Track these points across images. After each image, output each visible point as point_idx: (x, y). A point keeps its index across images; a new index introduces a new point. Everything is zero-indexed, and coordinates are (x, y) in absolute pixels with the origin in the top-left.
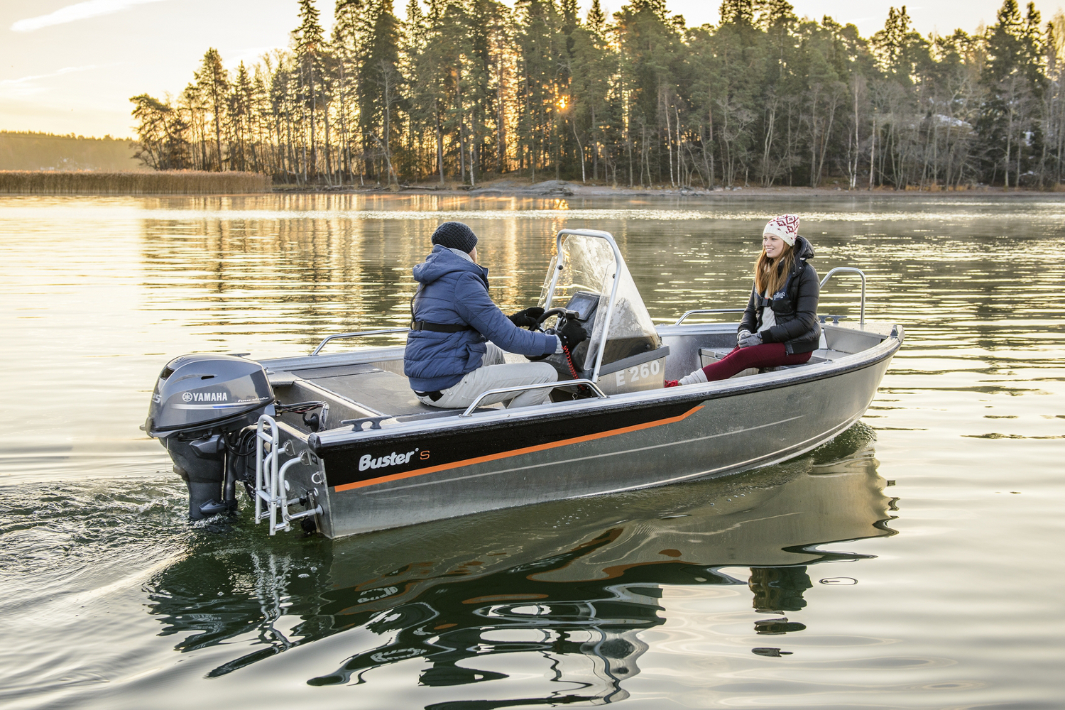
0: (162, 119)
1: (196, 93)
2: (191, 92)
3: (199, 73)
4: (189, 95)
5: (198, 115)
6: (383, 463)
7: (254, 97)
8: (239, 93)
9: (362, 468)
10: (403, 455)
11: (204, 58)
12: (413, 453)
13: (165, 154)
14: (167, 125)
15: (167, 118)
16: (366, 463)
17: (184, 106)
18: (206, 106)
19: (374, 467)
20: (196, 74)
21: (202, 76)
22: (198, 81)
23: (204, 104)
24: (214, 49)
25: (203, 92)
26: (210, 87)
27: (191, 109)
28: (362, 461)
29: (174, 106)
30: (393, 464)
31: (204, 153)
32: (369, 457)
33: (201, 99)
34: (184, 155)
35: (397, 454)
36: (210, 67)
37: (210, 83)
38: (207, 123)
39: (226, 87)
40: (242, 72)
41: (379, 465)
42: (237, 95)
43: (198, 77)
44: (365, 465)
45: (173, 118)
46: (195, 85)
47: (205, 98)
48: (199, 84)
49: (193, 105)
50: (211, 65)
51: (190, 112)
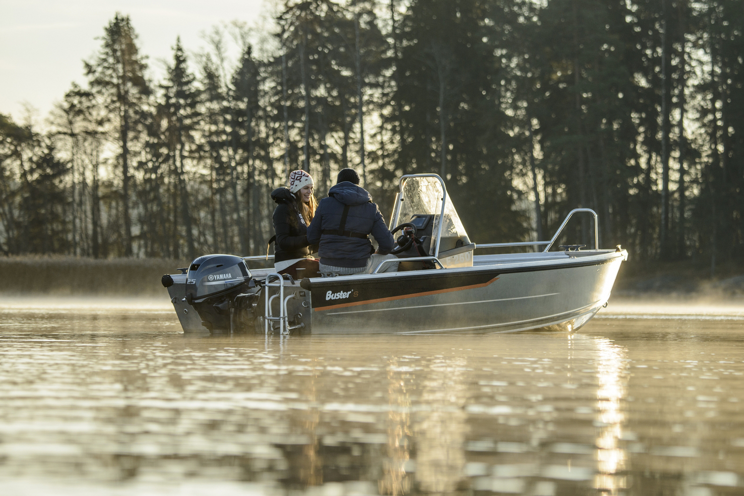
0: (16, 154)
1: (86, 103)
2: (76, 101)
3: (93, 63)
4: (73, 106)
5: (88, 145)
6: (337, 297)
7: (202, 109)
8: (173, 101)
9: (327, 299)
10: (345, 293)
11: (104, 34)
12: (350, 292)
13: (18, 225)
14: (27, 166)
15: (27, 154)
16: (329, 296)
17: (61, 129)
18: (107, 127)
19: (333, 298)
20: (88, 66)
21: (100, 69)
22: (91, 78)
23: (100, 123)
24: (123, 14)
25: (100, 100)
26: (114, 90)
27: (73, 135)
28: (327, 295)
29: (41, 128)
30: (341, 298)
31: (96, 223)
32: (330, 292)
33: (94, 113)
34: (57, 227)
35: (343, 292)
36: (115, 51)
37: (115, 81)
38: (105, 162)
39: (146, 91)
40: (180, 60)
41: (335, 298)
42: (168, 105)
43: (90, 70)
44: (328, 297)
45: (40, 152)
46: (85, 86)
47: (103, 113)
48: (92, 84)
49: (79, 125)
50: (117, 47)
51: (69, 140)
